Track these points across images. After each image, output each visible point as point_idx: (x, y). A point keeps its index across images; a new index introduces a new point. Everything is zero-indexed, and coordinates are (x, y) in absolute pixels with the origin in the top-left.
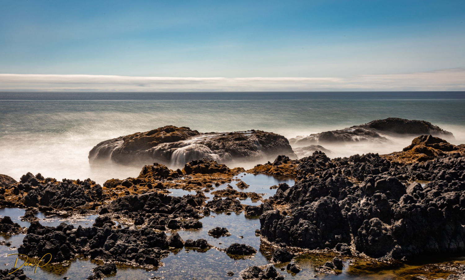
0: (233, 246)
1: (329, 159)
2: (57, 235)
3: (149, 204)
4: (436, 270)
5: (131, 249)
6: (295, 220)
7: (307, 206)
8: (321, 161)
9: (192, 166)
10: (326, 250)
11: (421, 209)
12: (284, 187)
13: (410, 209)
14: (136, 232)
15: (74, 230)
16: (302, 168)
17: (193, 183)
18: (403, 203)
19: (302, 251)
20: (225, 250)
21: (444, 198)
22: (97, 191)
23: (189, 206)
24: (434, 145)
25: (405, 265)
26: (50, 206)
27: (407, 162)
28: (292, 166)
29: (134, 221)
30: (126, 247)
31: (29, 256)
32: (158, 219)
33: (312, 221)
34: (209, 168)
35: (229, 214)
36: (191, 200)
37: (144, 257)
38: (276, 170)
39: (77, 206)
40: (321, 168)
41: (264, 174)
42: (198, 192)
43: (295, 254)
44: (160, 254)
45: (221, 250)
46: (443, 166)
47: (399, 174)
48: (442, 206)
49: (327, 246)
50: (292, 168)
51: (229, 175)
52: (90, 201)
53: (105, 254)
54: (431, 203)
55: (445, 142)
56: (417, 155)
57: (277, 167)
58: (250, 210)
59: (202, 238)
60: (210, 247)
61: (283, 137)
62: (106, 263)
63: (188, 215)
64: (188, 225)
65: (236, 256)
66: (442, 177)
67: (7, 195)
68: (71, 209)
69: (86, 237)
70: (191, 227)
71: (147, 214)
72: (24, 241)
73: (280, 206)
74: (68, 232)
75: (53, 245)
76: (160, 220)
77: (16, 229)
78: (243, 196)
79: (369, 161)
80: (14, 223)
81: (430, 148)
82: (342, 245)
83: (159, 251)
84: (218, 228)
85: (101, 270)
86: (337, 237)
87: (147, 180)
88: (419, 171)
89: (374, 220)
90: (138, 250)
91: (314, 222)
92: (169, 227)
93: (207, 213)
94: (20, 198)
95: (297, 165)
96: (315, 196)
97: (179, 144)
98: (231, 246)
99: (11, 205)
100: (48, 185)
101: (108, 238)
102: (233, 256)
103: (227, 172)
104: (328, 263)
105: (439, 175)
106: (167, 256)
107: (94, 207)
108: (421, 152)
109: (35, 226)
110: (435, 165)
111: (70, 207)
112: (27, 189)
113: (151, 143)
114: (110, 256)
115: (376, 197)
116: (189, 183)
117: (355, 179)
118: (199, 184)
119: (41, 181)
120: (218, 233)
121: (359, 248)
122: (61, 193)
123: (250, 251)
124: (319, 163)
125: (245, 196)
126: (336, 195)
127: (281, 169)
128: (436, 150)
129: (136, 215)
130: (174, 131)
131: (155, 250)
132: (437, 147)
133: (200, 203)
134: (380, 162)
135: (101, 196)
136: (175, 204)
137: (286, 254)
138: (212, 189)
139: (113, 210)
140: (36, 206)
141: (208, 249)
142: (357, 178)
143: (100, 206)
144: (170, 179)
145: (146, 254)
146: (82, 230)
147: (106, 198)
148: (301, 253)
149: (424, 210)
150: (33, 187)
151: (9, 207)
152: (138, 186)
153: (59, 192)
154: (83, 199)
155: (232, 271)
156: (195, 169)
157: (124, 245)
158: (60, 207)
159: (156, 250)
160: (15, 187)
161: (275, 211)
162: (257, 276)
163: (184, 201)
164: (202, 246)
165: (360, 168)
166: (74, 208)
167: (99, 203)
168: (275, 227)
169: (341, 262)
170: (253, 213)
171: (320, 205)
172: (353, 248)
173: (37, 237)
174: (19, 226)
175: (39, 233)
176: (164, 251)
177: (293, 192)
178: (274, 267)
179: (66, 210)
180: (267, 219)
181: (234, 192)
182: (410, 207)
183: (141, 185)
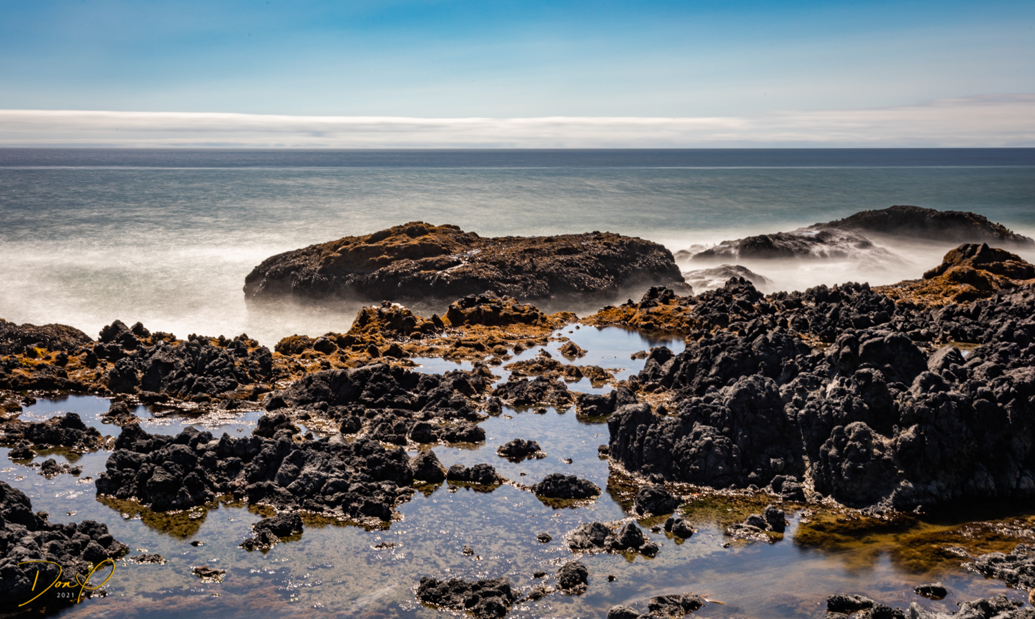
0: (550, 480)
1: (760, 295)
2: (177, 453)
3: (372, 389)
4: (988, 535)
5: (333, 484)
6: (684, 426)
7: (709, 395)
8: (742, 299)
9: (464, 308)
10: (750, 489)
11: (959, 403)
12: (661, 355)
13: (935, 403)
14: (344, 447)
15: (213, 443)
16: (702, 314)
17: (466, 346)
18: (919, 391)
19: (699, 491)
20: (533, 488)
21: (1010, 380)
22: (261, 360)
23: (456, 395)
24: (991, 265)
25: (921, 523)
26: (163, 392)
27: (932, 303)
28: (679, 310)
29: (340, 425)
30: (324, 480)
31: (120, 497)
32: (390, 421)
33: (720, 429)
34: (501, 314)
35: (542, 412)
36: (461, 382)
37: (360, 502)
38: (645, 319)
39: (219, 392)
40: (742, 314)
41: (619, 327)
42: (477, 365)
43: (684, 498)
44: (395, 495)
45: (524, 488)
46: (1011, 312)
47: (913, 328)
48: (1006, 396)
49: (752, 481)
50: (681, 314)
51: (543, 328)
52: (247, 382)
53: (278, 493)
54: (982, 392)
55: (1017, 258)
56: (954, 287)
57: (648, 313)
58: (588, 403)
59: (486, 462)
60: (501, 481)
61: (661, 248)
62: (279, 512)
63: (455, 412)
64: (453, 434)
65: (556, 501)
66: (1008, 335)
67: (72, 369)
68: (206, 399)
69: (238, 459)
70: (461, 438)
71: (367, 411)
72: (109, 465)
73: (652, 395)
74: (200, 446)
75: (169, 475)
76: (395, 423)
77: (92, 439)
78: (574, 373)
79: (848, 300)
80: (88, 426)
81: (983, 272)
82: (784, 479)
83: (392, 489)
84: (518, 442)
85: (270, 527)
86: (775, 464)
87: (367, 337)
88: (958, 321)
89: (856, 426)
90: (349, 486)
91: (726, 429)
92: (415, 438)
93: (495, 410)
94: (99, 375)
95: (692, 307)
96: (727, 374)
97: (437, 262)
98: (545, 480)
99: (80, 389)
100: (158, 348)
101: (285, 460)
102: (549, 500)
103: (539, 322)
104: (753, 518)
105: (1001, 330)
106: (409, 499)
107: (254, 396)
108: (962, 281)
109: (131, 434)
110: (992, 308)
111: (205, 395)
112: (115, 355)
113: (377, 259)
114: (288, 497)
115: (860, 376)
116: (458, 344)
117: (817, 338)
118: (480, 347)
119: (143, 340)
120: (519, 451)
121: (823, 487)
122: (186, 364)
123: (587, 491)
124: (739, 303)
125: (577, 374)
126: (775, 372)
127: (655, 317)
128: (996, 277)
129: (345, 412)
130: (426, 233)
131: (383, 486)
132: (998, 270)
133: (481, 387)
134: (873, 302)
135: (270, 370)
136: (427, 390)
137: (661, 497)
138: (507, 359)
139: (295, 401)
140: (134, 393)
141: (497, 486)
142: (821, 336)
143: (267, 394)
144: (418, 337)
145: (365, 494)
146: (229, 443)
147: (281, 375)
148: (695, 496)
149: (964, 405)
150: (126, 351)
151: (77, 394)
152: (348, 351)
153: (182, 362)
154: (232, 377)
155: (547, 532)
156: (471, 315)
157: (319, 476)
158: (184, 395)
159: (386, 487)
160: (88, 352)
161: (641, 405)
162: (599, 543)
163: (447, 384)
164: (484, 479)
165: (828, 315)
166: (214, 396)
167: (265, 386)
168: (641, 441)
169: (782, 515)
170: (594, 410)
171: (738, 395)
172: (808, 486)
173: (134, 456)
174: (98, 434)
175: (140, 449)
176: (403, 489)
177: (682, 366)
178: (637, 526)
179: (197, 400)
180: (623, 422)
181: (553, 365)
182: (935, 400)
183: (355, 349)
